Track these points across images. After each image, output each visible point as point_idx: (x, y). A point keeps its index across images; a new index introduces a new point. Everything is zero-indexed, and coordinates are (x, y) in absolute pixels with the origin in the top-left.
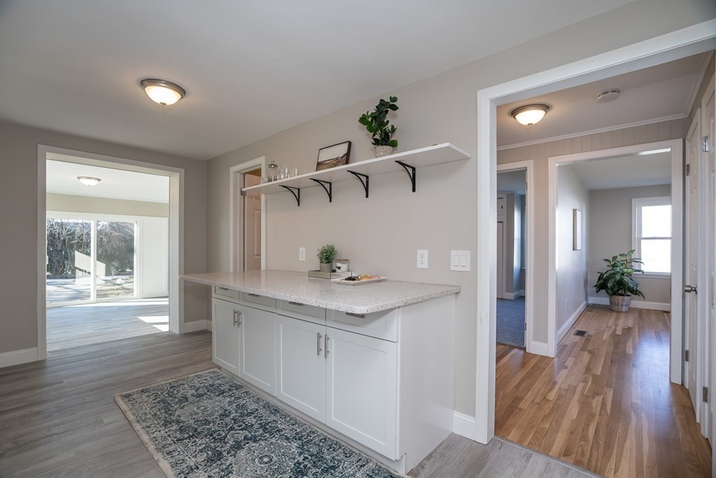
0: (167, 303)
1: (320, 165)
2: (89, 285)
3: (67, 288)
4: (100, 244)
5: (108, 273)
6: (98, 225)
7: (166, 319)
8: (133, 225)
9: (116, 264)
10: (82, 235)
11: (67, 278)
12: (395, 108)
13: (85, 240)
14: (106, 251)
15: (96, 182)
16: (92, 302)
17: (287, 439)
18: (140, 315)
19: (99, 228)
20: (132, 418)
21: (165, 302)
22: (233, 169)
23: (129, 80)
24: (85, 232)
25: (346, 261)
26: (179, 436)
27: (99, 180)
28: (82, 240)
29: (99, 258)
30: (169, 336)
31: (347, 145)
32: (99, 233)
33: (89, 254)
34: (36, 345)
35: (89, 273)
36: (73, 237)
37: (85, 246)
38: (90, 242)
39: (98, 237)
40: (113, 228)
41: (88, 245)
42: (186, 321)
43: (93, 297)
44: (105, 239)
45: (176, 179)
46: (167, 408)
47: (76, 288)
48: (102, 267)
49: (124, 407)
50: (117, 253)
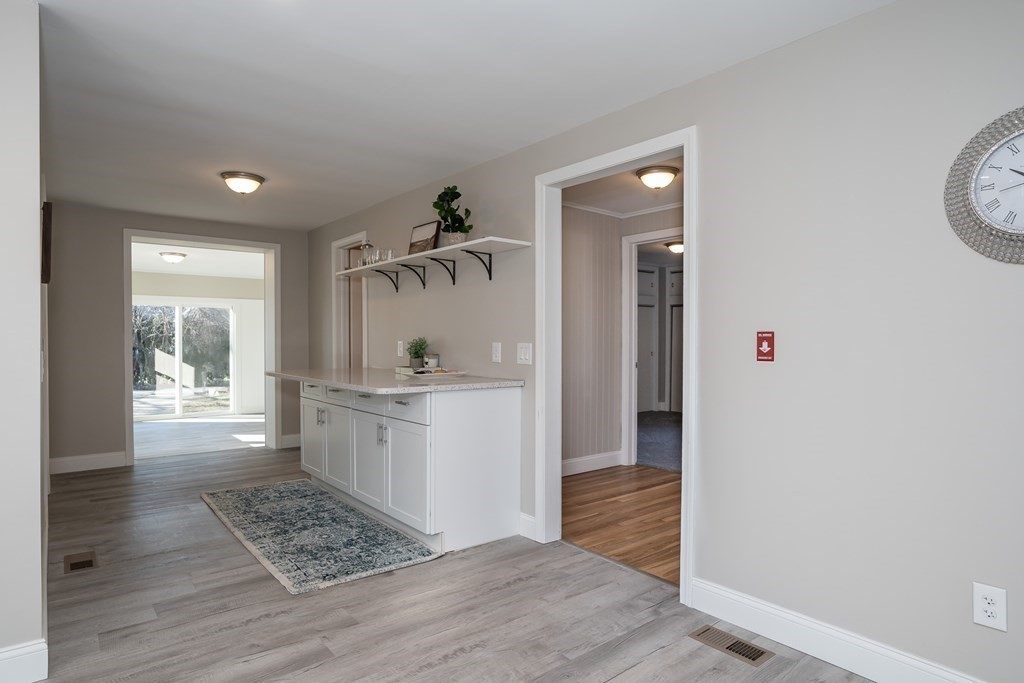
0: (263, 420)
1: (413, 247)
2: (173, 398)
3: (144, 403)
4: (186, 341)
5: (198, 383)
6: (183, 309)
7: (261, 438)
8: (226, 312)
9: (209, 368)
10: (162, 325)
11: (144, 389)
12: (458, 195)
13: (166, 333)
14: (195, 349)
15: (182, 258)
16: (178, 417)
17: (351, 527)
18: (235, 433)
19: (185, 313)
20: (214, 507)
21: (261, 419)
22: (336, 244)
23: (211, 173)
24: (167, 320)
25: (437, 356)
26: (254, 520)
27: (184, 255)
28: (162, 332)
29: (186, 359)
30: (265, 451)
31: (435, 225)
32: (186, 320)
33: (172, 353)
34: (125, 450)
35: (173, 380)
36: (150, 329)
37: (167, 342)
38: (174, 336)
39: (184, 328)
40: (205, 313)
41: (170, 340)
42: (283, 434)
43: (178, 411)
44: (193, 332)
45: (271, 256)
46: (248, 503)
47: (155, 403)
48: (190, 370)
49: (208, 500)
50: (210, 353)
